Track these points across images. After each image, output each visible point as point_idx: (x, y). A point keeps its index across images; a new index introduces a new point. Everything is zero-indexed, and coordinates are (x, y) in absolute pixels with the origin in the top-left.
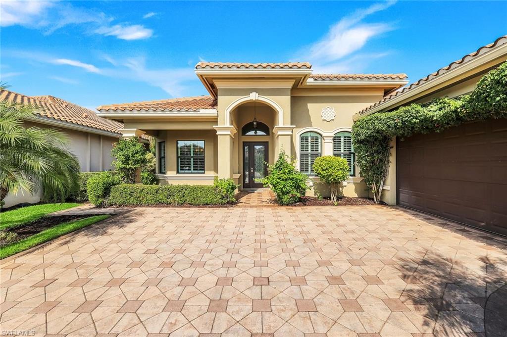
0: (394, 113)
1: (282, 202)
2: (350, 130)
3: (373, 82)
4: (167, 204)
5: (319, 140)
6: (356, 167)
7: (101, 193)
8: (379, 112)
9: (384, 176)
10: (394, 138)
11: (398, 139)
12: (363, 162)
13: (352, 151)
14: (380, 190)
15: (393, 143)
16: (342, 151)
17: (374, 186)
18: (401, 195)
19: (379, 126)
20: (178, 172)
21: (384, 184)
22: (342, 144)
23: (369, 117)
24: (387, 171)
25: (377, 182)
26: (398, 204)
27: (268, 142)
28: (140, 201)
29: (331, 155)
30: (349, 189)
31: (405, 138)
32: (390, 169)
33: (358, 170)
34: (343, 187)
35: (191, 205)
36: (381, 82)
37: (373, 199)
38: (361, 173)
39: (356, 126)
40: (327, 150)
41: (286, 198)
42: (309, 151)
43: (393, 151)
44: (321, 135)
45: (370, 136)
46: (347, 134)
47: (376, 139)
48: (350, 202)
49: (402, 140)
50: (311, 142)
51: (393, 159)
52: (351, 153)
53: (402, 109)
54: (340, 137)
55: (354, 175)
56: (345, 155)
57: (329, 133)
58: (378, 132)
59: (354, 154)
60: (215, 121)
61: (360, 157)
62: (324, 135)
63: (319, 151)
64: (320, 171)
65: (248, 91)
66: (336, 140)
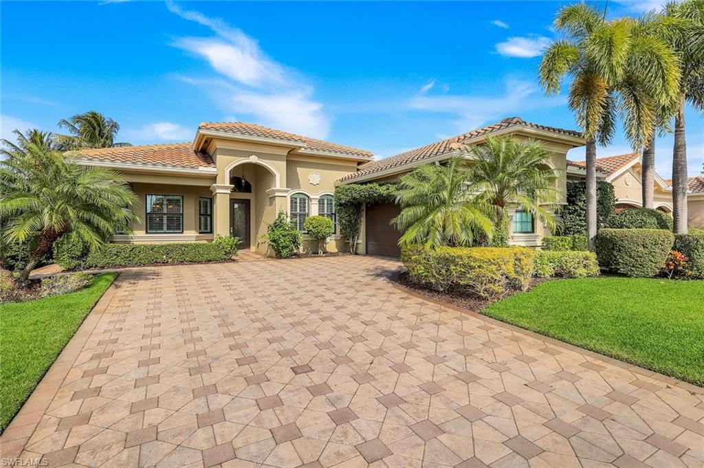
0: (364, 186)
1: (281, 255)
2: (333, 194)
3: (350, 156)
4: (163, 263)
5: (307, 202)
6: (337, 225)
7: (79, 254)
8: (354, 183)
9: (358, 233)
10: (364, 204)
11: (367, 204)
12: (344, 221)
13: (334, 212)
14: (355, 244)
15: (364, 207)
16: (326, 212)
17: (351, 241)
18: (369, 246)
19: (355, 195)
20: (147, 233)
21: (358, 239)
22: (326, 205)
23: (348, 187)
24: (360, 229)
25: (353, 237)
26: (367, 253)
27: (249, 200)
28: (130, 261)
29: (317, 214)
30: (331, 244)
31: (371, 204)
32: (362, 227)
33: (338, 228)
34: (326, 244)
35: (192, 262)
36: (355, 157)
37: (350, 252)
38: (341, 230)
39: (337, 192)
40: (314, 211)
41: (284, 252)
42: (298, 211)
43: (364, 213)
44: (309, 197)
45: (348, 202)
46: (329, 197)
47: (352, 203)
48: (332, 255)
49: (369, 206)
50: (300, 202)
51: (363, 219)
52: (332, 214)
53: (369, 185)
54: (323, 200)
55: (335, 233)
56: (328, 215)
57: (315, 196)
58: (354, 199)
59: (335, 214)
60: (214, 179)
61: (341, 217)
62: (311, 197)
63: (307, 211)
64: (311, 228)
65: (249, 154)
66: (321, 202)
